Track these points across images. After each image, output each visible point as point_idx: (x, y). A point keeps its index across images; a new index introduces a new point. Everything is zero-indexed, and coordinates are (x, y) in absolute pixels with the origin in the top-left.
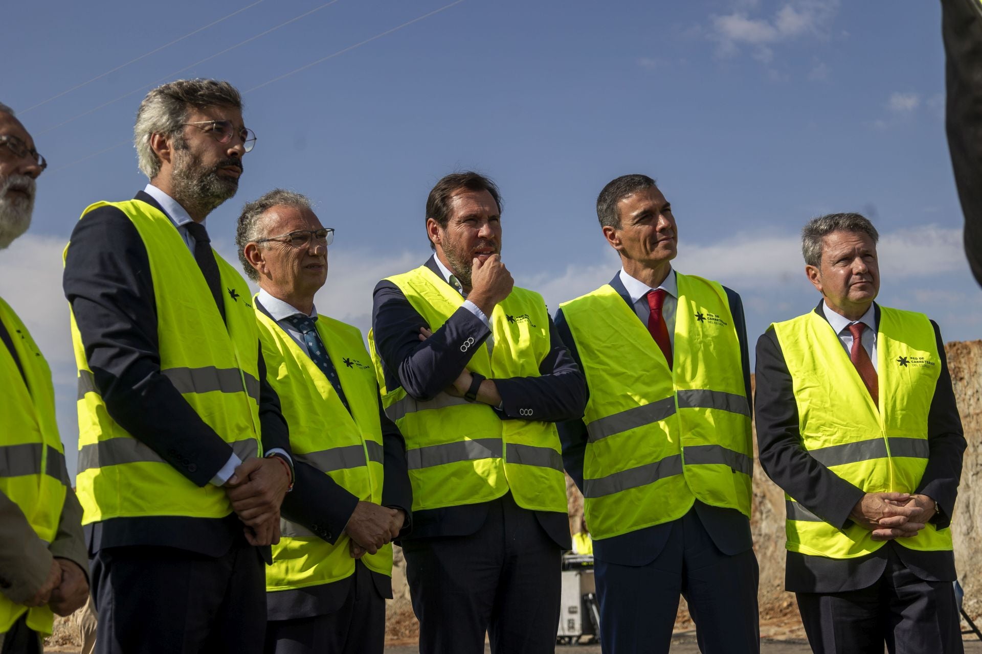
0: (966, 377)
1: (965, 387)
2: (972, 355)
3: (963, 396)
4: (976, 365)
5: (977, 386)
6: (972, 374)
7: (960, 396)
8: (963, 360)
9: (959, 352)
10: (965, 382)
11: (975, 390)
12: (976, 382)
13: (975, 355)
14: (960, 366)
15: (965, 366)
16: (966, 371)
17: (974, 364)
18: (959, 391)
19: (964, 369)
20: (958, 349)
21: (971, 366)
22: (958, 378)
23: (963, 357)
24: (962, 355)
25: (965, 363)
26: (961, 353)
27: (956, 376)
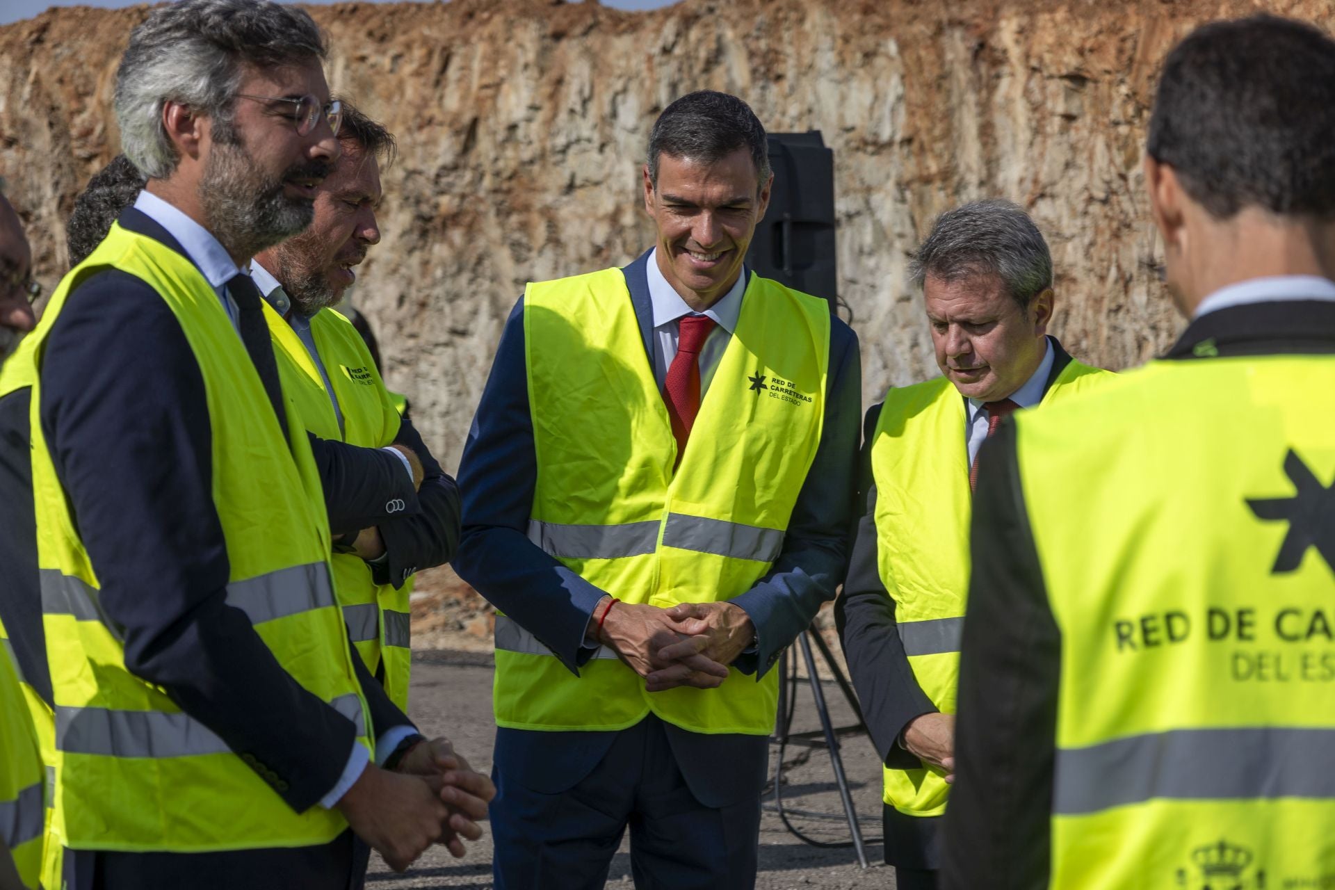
0: (790, 74)
1: (786, 97)
2: (807, 26)
3: (778, 116)
4: (815, 50)
5: (810, 98)
6: (803, 70)
7: (771, 115)
8: (786, 36)
9: (781, 15)
10: (786, 84)
11: (805, 107)
12: (809, 89)
13: (814, 26)
14: (779, 48)
15: (789, 50)
16: (791, 62)
17: (810, 48)
18: (769, 106)
19: (788, 56)
20: (779, 10)
21: (806, 52)
22: (772, 75)
23: (788, 29)
24: (787, 24)
25: (791, 43)
26: (786, 19)
27: (768, 70)
